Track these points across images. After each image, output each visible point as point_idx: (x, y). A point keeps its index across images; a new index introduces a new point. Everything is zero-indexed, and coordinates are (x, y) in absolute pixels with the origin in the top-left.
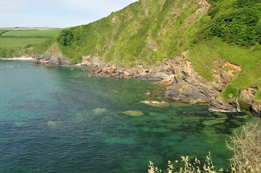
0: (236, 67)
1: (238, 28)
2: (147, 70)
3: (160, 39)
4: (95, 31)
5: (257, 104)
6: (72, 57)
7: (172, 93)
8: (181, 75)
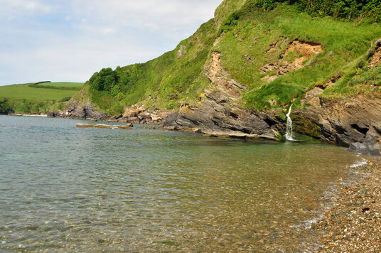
0: (313, 48)
4: (152, 71)
6: (106, 108)
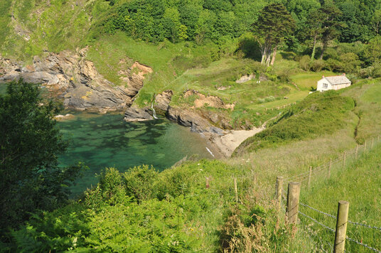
0: (147, 68)
1: (143, 21)
2: (17, 67)
3: (33, 24)
5: (174, 109)
7: (73, 102)
8: (79, 78)
